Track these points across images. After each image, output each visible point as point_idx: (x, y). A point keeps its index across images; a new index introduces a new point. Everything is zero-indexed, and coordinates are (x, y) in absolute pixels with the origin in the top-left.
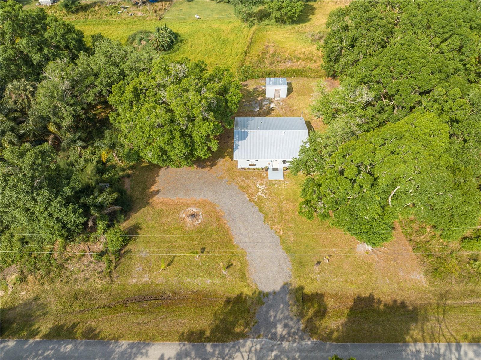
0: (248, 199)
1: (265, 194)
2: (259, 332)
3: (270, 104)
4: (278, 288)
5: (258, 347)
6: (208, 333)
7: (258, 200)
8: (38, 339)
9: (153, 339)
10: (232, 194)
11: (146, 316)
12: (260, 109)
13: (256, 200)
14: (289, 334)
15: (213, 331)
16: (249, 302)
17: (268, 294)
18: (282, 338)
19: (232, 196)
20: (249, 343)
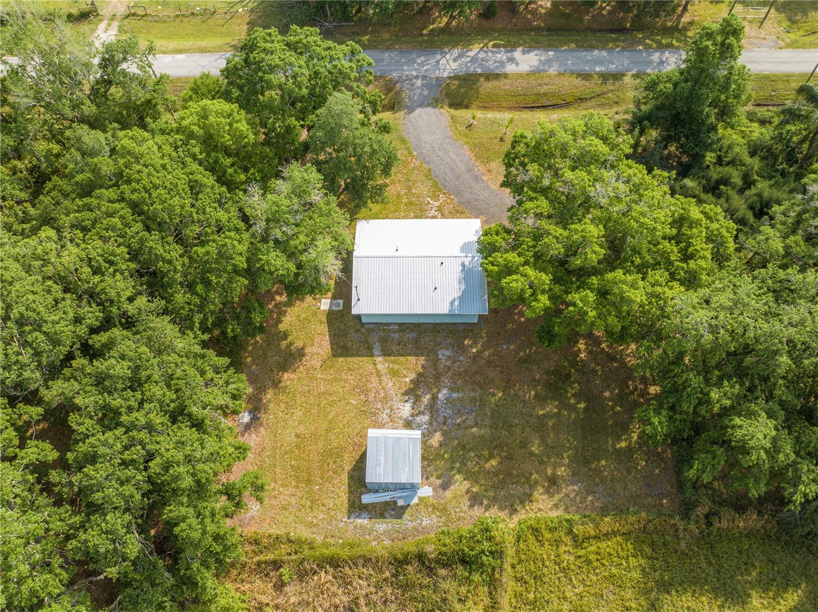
0: (452, 197)
1: (429, 203)
2: (437, 81)
3: (412, 415)
4: (418, 111)
5: (437, 72)
6: (482, 79)
7: (439, 196)
8: (630, 73)
9: (528, 75)
10: (476, 203)
11: (542, 91)
12: (434, 398)
13: (441, 196)
14: (411, 80)
15: (478, 80)
16: (446, 101)
17: (429, 105)
18: (417, 77)
19: (476, 200)
20: (445, 75)
